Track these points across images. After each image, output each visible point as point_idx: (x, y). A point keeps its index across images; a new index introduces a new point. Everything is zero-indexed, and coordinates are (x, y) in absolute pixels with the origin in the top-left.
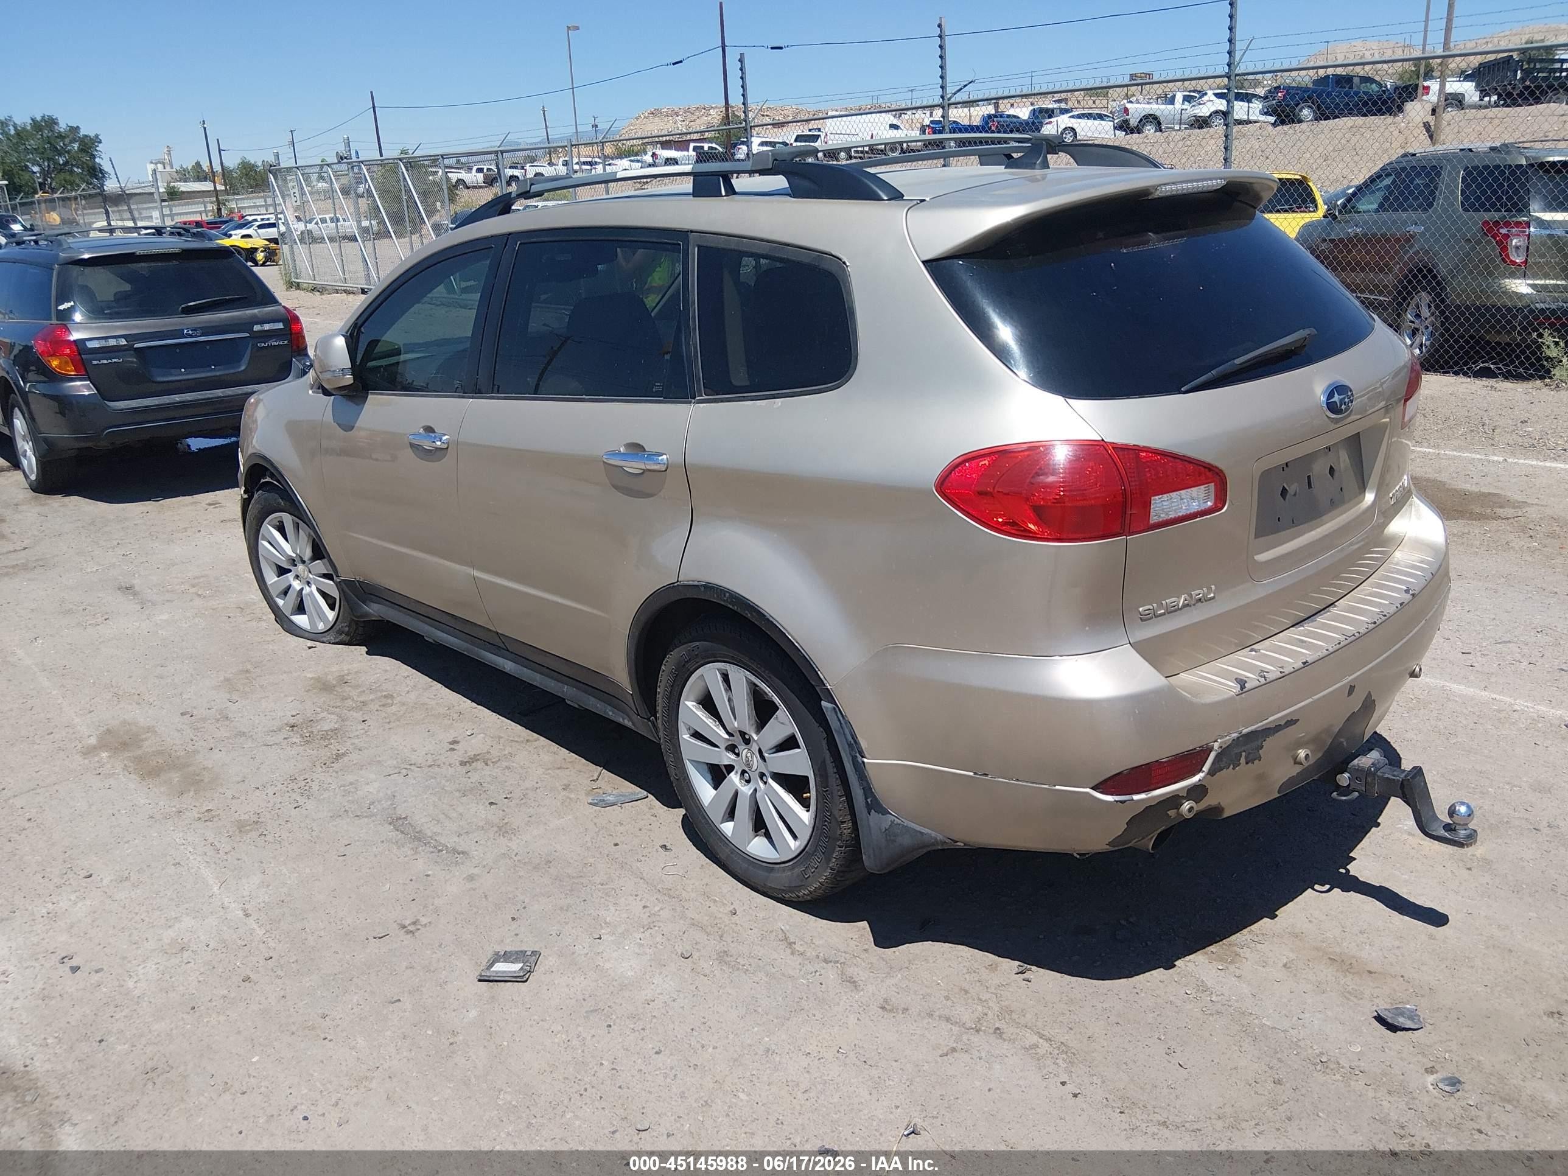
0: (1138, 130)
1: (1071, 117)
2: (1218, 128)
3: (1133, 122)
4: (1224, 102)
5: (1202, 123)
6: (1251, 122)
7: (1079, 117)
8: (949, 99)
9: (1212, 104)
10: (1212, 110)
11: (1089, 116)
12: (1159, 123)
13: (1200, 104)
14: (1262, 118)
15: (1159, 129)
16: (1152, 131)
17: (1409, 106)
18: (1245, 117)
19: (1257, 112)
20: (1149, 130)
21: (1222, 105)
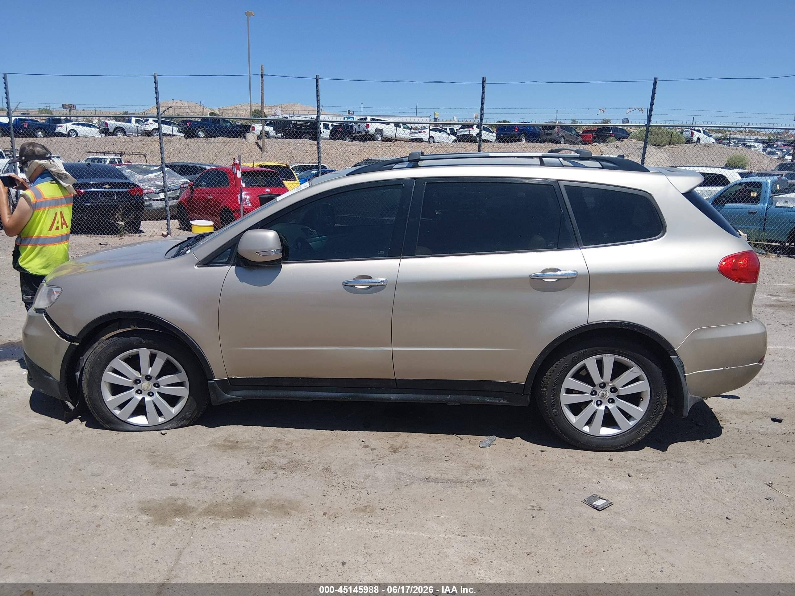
0: (114, 134)
1: (73, 124)
2: (156, 137)
3: (111, 130)
4: (157, 124)
5: (148, 134)
6: (174, 136)
7: (78, 124)
8: (161, 115)
9: (151, 125)
10: (152, 128)
11: (83, 125)
12: (125, 133)
13: (146, 124)
14: (179, 134)
15: (125, 134)
16: (121, 135)
17: (247, 135)
18: (171, 133)
19: (176, 131)
20: (120, 135)
21: (156, 125)
